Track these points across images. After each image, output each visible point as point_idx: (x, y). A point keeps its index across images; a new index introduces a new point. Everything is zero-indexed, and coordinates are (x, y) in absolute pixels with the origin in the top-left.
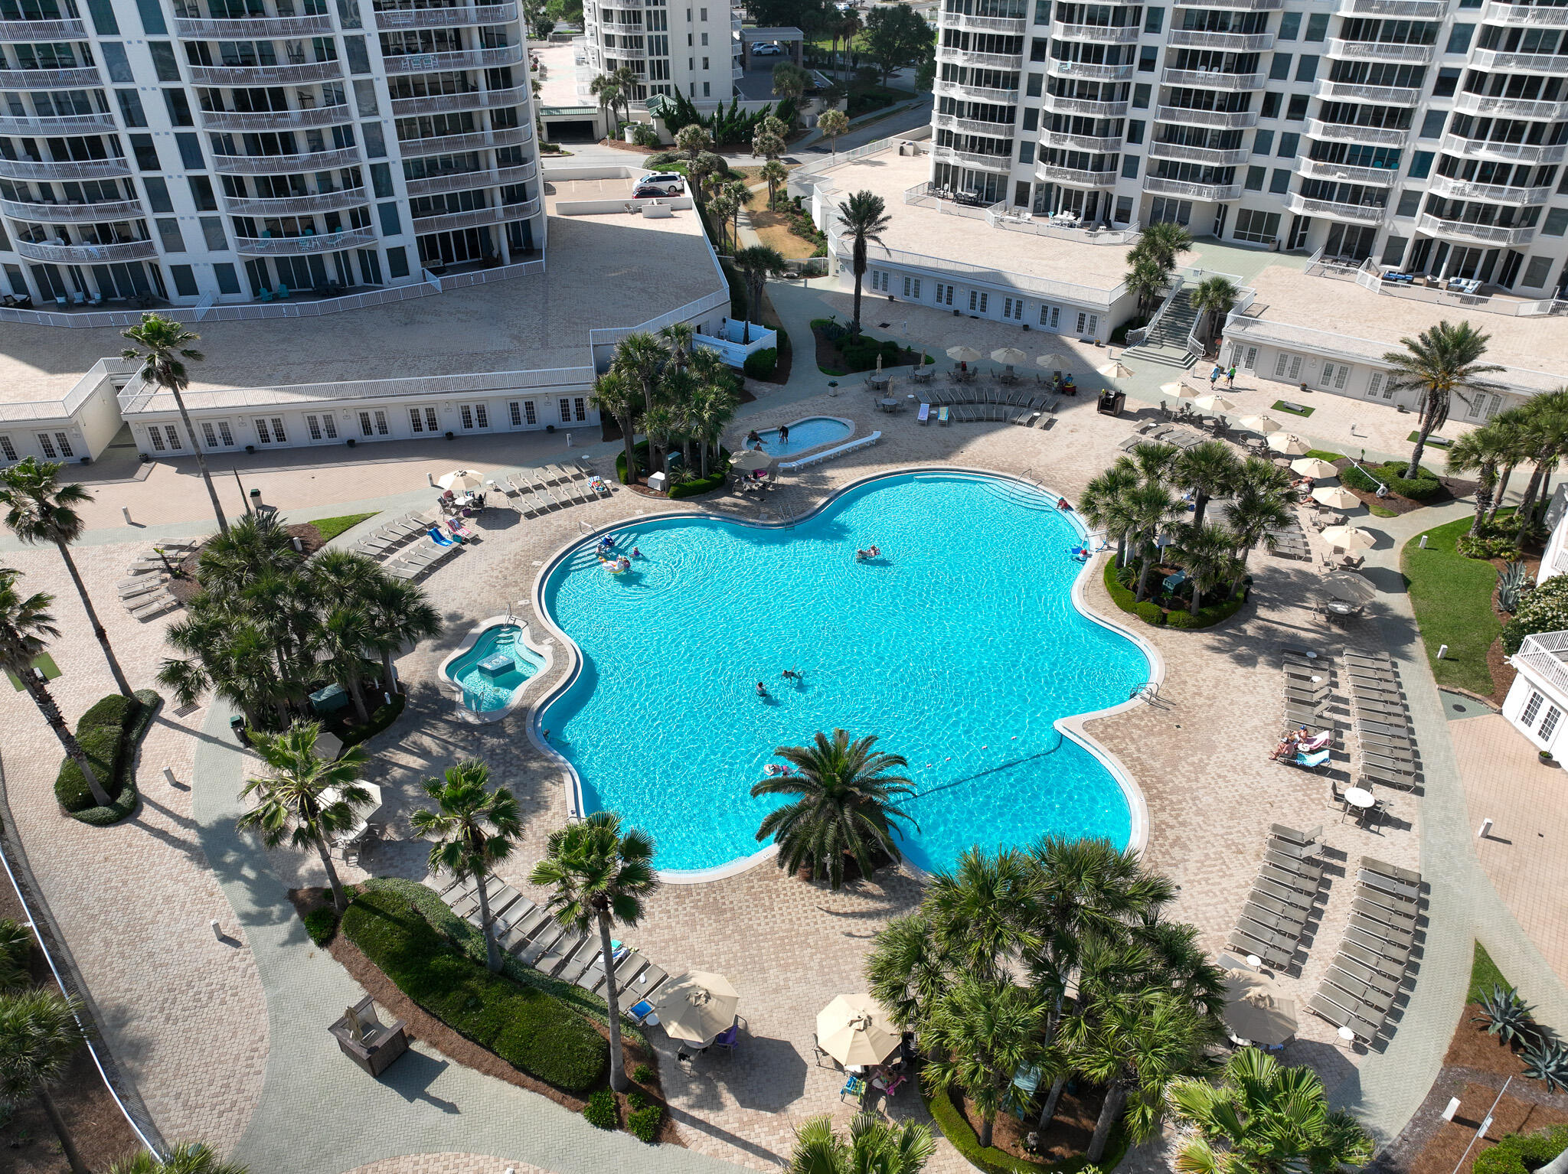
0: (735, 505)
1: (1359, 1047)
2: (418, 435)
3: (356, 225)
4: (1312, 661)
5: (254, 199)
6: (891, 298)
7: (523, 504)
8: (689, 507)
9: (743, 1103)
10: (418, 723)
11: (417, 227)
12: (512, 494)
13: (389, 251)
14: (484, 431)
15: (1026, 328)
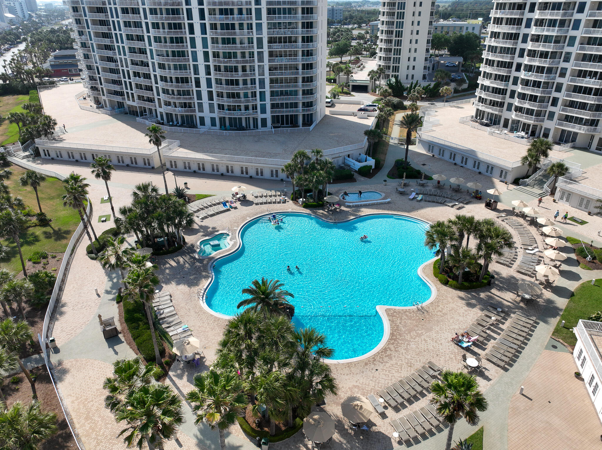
0: (322, 213)
1: (400, 443)
2: (242, 175)
3: (253, 109)
4: (498, 312)
5: (225, 99)
6: (433, 156)
7: (256, 201)
8: (308, 211)
9: (188, 381)
10: (183, 254)
11: (272, 112)
12: (256, 197)
13: (261, 119)
14: (262, 177)
15: (480, 173)
